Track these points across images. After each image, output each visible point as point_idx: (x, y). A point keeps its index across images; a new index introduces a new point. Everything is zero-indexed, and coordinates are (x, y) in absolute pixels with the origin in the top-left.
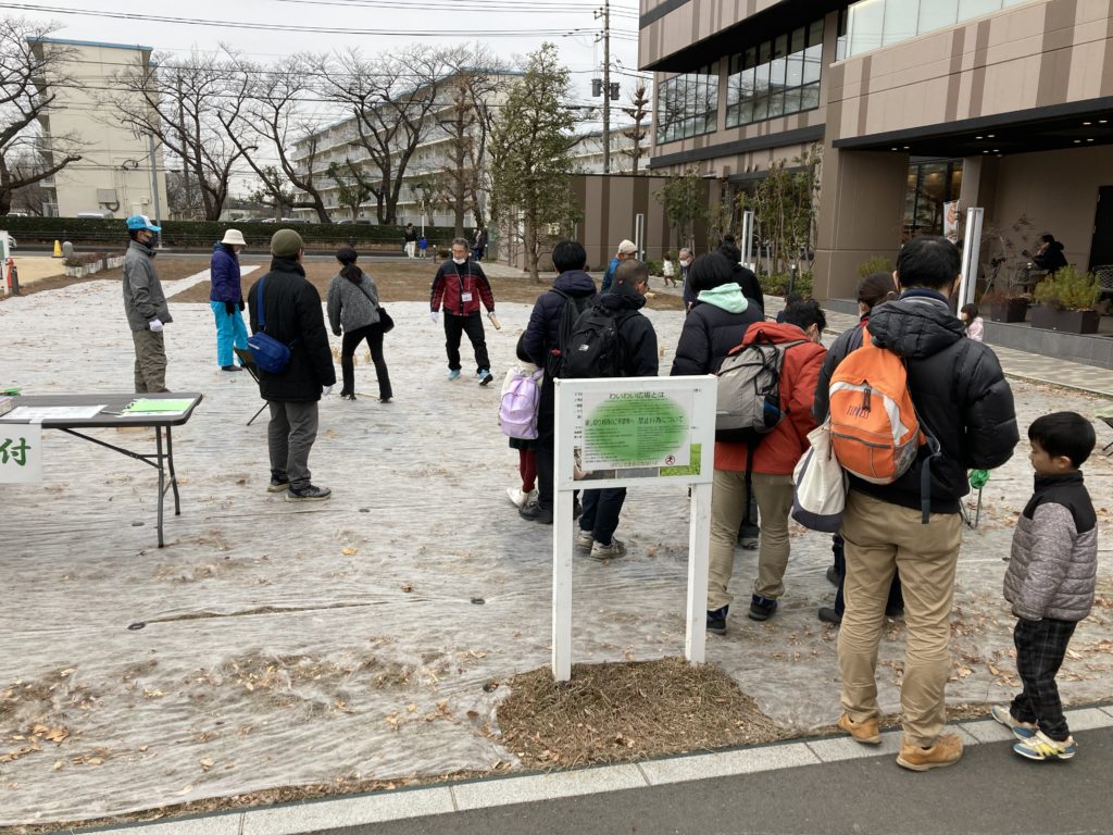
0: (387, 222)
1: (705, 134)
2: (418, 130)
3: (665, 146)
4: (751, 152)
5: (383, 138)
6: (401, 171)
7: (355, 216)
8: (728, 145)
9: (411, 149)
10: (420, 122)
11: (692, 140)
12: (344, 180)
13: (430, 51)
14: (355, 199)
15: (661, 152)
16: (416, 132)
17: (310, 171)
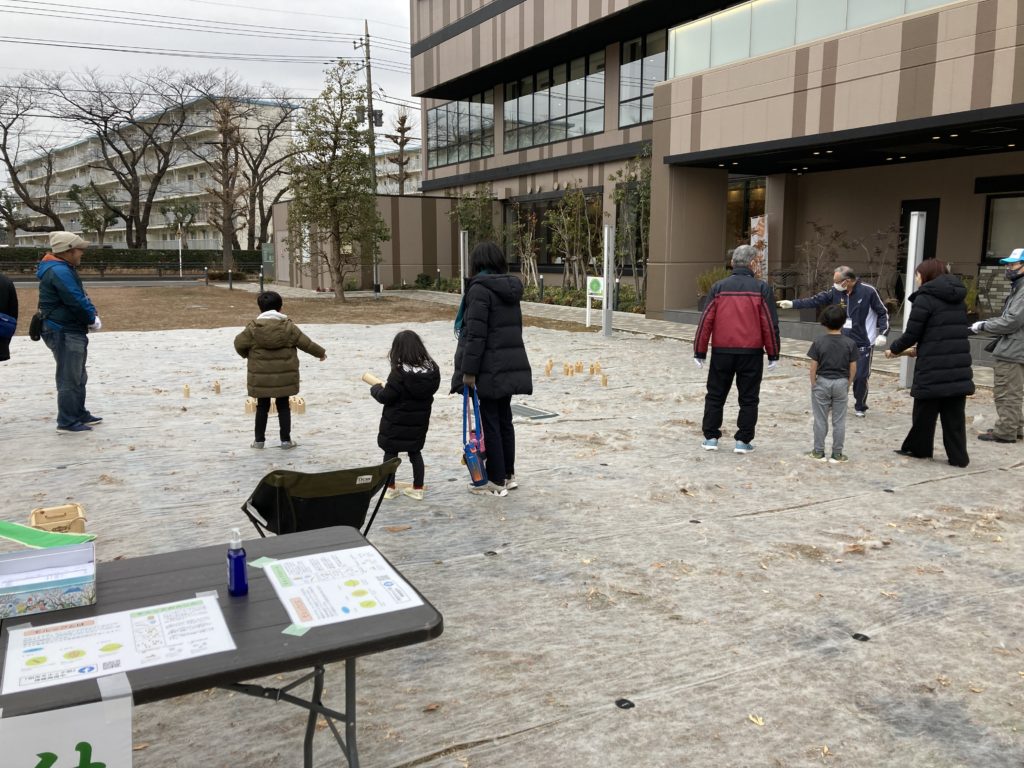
0: (137, 245)
1: (482, 158)
2: (168, 154)
3: (436, 170)
4: (533, 174)
5: (129, 161)
6: (152, 193)
7: (101, 240)
8: (507, 168)
9: (162, 172)
10: (170, 144)
11: (468, 164)
12: (87, 203)
13: (178, 75)
14: (100, 223)
15: (434, 175)
16: (166, 155)
17: (48, 194)
